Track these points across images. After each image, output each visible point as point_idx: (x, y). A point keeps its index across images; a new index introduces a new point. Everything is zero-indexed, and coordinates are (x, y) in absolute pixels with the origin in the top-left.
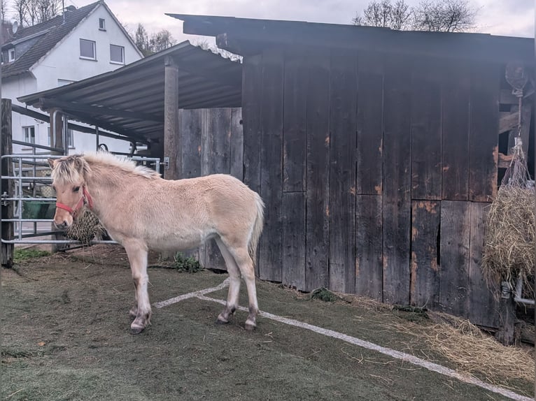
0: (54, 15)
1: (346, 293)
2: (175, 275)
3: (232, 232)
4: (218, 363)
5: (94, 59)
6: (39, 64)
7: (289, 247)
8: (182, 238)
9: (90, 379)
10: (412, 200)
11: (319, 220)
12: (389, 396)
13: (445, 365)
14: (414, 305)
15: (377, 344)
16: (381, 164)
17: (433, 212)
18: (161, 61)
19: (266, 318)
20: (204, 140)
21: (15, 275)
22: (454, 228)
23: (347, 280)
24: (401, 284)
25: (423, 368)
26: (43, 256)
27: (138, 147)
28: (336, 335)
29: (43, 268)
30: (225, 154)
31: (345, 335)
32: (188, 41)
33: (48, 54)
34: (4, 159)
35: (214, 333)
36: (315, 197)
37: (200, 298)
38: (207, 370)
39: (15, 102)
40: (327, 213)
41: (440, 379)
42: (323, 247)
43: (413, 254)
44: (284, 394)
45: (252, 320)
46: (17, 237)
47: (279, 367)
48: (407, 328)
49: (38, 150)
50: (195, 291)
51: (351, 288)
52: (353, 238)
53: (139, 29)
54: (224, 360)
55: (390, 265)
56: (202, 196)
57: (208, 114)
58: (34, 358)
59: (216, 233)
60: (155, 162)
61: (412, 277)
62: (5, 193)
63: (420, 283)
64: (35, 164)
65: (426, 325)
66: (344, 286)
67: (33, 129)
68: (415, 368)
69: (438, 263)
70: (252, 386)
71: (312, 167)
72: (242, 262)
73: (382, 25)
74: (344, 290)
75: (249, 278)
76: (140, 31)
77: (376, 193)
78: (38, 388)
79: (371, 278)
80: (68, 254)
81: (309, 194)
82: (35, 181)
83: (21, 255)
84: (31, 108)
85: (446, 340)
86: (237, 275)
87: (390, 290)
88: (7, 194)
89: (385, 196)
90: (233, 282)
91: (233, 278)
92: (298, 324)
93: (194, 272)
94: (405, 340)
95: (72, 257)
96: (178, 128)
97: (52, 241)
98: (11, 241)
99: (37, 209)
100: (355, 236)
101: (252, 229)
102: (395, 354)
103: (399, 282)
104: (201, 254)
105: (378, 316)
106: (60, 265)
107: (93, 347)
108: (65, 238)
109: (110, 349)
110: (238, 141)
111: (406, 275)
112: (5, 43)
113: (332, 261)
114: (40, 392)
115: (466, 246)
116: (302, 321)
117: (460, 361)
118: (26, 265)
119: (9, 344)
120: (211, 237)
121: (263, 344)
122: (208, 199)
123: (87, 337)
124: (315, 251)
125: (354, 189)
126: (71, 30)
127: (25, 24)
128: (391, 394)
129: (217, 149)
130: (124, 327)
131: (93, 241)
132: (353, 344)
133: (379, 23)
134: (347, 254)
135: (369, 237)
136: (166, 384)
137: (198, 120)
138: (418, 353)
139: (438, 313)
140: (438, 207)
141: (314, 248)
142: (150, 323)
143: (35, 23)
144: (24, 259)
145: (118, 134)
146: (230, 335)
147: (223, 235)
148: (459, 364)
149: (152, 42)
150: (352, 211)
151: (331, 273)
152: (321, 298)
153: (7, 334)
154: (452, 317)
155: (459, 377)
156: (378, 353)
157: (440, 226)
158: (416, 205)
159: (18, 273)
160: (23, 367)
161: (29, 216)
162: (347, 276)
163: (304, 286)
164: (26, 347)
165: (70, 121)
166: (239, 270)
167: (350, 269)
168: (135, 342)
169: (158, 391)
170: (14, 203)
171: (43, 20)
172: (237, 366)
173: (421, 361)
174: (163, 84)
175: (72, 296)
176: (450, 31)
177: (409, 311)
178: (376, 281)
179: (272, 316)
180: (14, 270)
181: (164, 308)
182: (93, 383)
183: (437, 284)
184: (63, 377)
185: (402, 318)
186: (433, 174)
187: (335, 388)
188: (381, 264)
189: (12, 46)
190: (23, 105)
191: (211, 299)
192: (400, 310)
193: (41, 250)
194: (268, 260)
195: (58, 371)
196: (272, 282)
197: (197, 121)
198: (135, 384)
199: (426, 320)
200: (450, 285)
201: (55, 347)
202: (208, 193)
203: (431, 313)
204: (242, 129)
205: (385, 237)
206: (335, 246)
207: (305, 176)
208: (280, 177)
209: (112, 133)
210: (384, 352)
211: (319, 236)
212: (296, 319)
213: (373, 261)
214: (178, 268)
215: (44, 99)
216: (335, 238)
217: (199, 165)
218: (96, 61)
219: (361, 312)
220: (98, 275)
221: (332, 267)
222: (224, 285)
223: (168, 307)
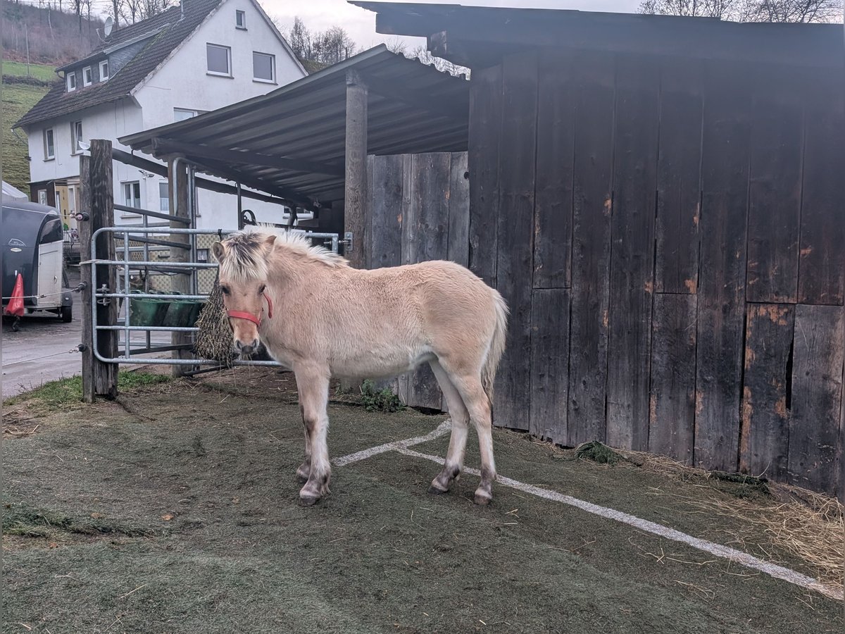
0: (165, 6)
1: (633, 449)
2: (363, 416)
3: (457, 352)
4: (435, 555)
5: (228, 75)
6: (144, 84)
7: (542, 376)
8: (381, 358)
9: (242, 574)
10: (746, 302)
11: (590, 334)
12: (708, 615)
13: (799, 570)
14: (745, 472)
15: (687, 533)
16: (697, 244)
17: (782, 322)
18: (340, 78)
19: (507, 487)
20: (407, 204)
21: (120, 411)
22: (817, 349)
23: (635, 430)
24: (725, 439)
25: (762, 573)
26: (160, 382)
27: (298, 215)
28: (619, 516)
29: (161, 401)
30: (441, 228)
31: (634, 518)
32: (383, 45)
33: (158, 67)
34: (102, 234)
35: (428, 507)
36: (585, 295)
37: (403, 452)
38: (420, 565)
39: (117, 146)
40: (606, 323)
41: (791, 593)
42: (598, 378)
43: (746, 390)
44: (541, 606)
45: (485, 489)
46: (123, 353)
47: (531, 564)
48: (735, 508)
49: (151, 220)
50: (394, 441)
51: (641, 442)
52: (646, 363)
53: (296, 26)
54: (445, 550)
55: (706, 408)
56: (410, 294)
57: (414, 164)
58: (157, 538)
59: (432, 353)
60: (330, 239)
61: (744, 428)
62: (104, 285)
63: (756, 438)
64: (146, 241)
65: (764, 505)
66: (630, 440)
67: (137, 186)
68: (749, 573)
69: (788, 406)
70: (489, 592)
71: (582, 247)
72: (470, 399)
73: (690, 13)
74: (630, 446)
75: (482, 424)
76: (298, 30)
77: (687, 291)
78: (167, 584)
79: (675, 428)
80: (197, 380)
81: (575, 293)
82: (147, 268)
83: (128, 381)
84: (139, 153)
85: (799, 530)
86: (463, 418)
87: (706, 446)
88: (108, 287)
89: (702, 297)
90: (457, 428)
91: (456, 422)
92: (558, 497)
93: (390, 411)
94: (732, 527)
95: (204, 385)
96: (366, 184)
97: (175, 361)
98: (114, 360)
99: (151, 311)
100: (649, 360)
101: (489, 346)
102: (717, 550)
103: (721, 434)
104: (401, 384)
105: (685, 488)
106: (186, 397)
107: (243, 525)
108: (194, 356)
109: (269, 528)
110: (461, 206)
111: (733, 423)
112: (93, 52)
113: (611, 399)
114: (170, 589)
115: (836, 379)
116: (564, 493)
117: (824, 563)
118: (135, 396)
119: (119, 516)
120: (425, 358)
121: (505, 527)
122: (418, 298)
123: (233, 509)
124: (584, 383)
125: (650, 284)
126: (194, 29)
127: (122, 21)
128: (712, 614)
129: (427, 219)
130: (289, 495)
131: (237, 361)
132: (647, 532)
133: (685, 9)
134: (635, 390)
135: (674, 362)
136: (358, 585)
137: (397, 172)
138: (754, 550)
139: (786, 486)
140: (791, 314)
141: (583, 379)
142: (329, 491)
143: (137, 20)
144: (131, 387)
145: (269, 195)
146: (453, 512)
147: (442, 355)
148: (823, 570)
149: (317, 46)
150: (647, 319)
151: (609, 418)
152: (593, 457)
153: (115, 501)
154: (809, 492)
155: (821, 588)
156: (688, 547)
157: (792, 345)
158: (753, 312)
159: (125, 408)
160: (143, 552)
161: (139, 321)
162: (635, 423)
163: (565, 438)
164: (145, 521)
165: (197, 175)
166: (466, 412)
167: (641, 413)
168: (306, 518)
169: (345, 595)
170: (118, 300)
171: (149, 14)
172: (465, 561)
173: (760, 562)
174: (343, 114)
175: (208, 445)
176: (806, 21)
177: (736, 481)
178: (683, 433)
179: (516, 484)
180: (119, 403)
181: (348, 466)
182: (247, 580)
183: (784, 439)
184: (203, 569)
185: (724, 492)
186: (784, 261)
187: (621, 600)
188: (692, 406)
189: (105, 57)
190: (128, 149)
191: (419, 455)
192: (722, 478)
193: (156, 373)
194: (507, 396)
195: (193, 559)
196: (513, 429)
197: (397, 174)
198: (310, 583)
199: (765, 497)
200: (806, 442)
201: (187, 523)
202: (420, 290)
203: (774, 486)
204: (468, 187)
205: (700, 362)
206: (617, 376)
207: (569, 263)
208: (528, 263)
209: (261, 192)
210: (699, 546)
211: (591, 359)
212: (554, 489)
213: (678, 401)
214: (367, 405)
215: (158, 139)
216: (617, 363)
217: (399, 245)
218: (232, 78)
219: (659, 481)
220: (245, 412)
221: (612, 410)
222: (438, 433)
223: (355, 465)
